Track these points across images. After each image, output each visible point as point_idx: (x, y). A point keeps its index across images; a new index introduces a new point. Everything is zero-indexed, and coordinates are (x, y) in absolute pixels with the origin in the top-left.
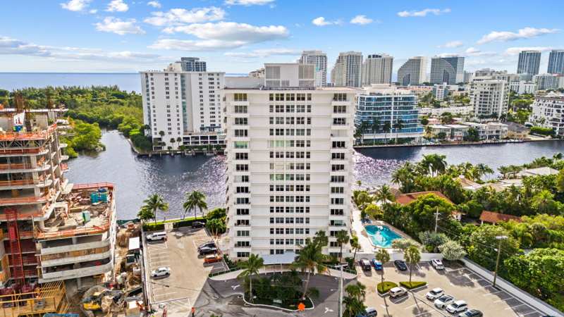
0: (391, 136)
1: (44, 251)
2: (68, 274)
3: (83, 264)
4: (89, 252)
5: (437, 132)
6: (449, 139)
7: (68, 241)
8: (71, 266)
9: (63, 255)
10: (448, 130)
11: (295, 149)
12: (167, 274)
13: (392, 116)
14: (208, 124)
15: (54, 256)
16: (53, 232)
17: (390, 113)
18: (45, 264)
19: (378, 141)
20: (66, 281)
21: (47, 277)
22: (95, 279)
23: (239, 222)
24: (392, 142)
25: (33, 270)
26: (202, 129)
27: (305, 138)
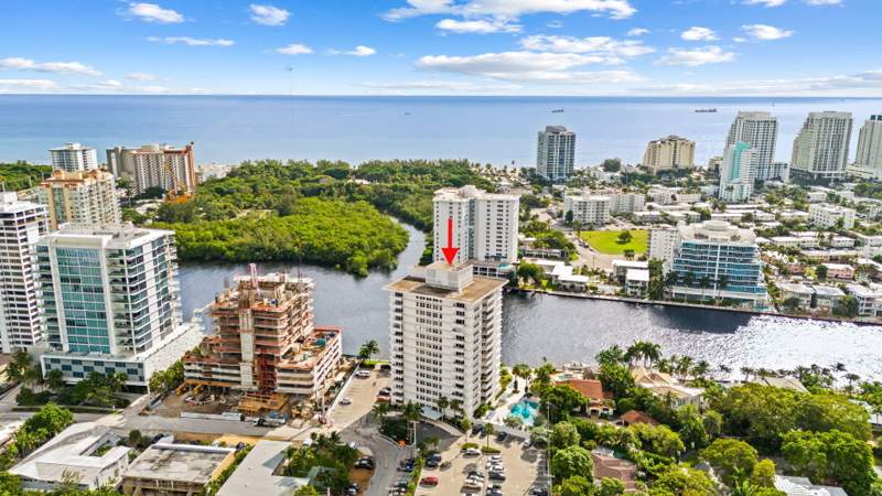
0: (714, 293)
1: (279, 374)
2: (289, 390)
3: (300, 386)
4: (301, 379)
5: (788, 296)
6: (808, 308)
7: (291, 371)
8: (292, 386)
9: (288, 378)
10: (807, 295)
11: (432, 334)
12: (349, 403)
13: (717, 268)
14: (493, 252)
15: (283, 378)
16: (285, 363)
17: (714, 265)
18: (279, 381)
19: (692, 299)
20: (289, 394)
21: (279, 389)
22: (307, 396)
23: (397, 379)
24: (711, 302)
25: (273, 383)
26: (487, 257)
27: (438, 327)
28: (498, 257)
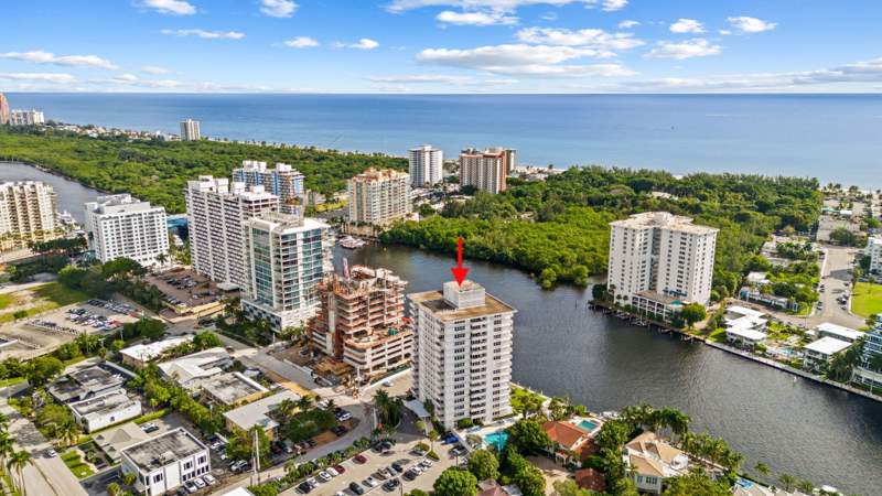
14: (673, 287)
26: (666, 291)
28: (678, 294)
